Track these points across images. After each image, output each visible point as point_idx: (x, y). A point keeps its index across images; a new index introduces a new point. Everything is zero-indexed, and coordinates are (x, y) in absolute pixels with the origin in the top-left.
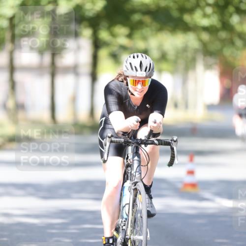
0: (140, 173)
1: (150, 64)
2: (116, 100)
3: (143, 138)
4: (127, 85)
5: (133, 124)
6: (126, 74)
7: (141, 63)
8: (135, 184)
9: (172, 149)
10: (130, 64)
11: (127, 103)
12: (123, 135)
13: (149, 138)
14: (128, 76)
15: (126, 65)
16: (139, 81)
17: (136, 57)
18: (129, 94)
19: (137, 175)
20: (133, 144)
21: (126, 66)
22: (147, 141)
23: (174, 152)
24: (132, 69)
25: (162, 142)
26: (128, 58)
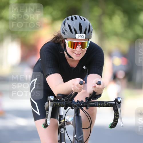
1: (89, 26)
4: (65, 47)
9: (116, 111)
13: (90, 100)
14: (66, 39)
15: (64, 26)
18: (66, 56)
21: (64, 28)
24: (71, 31)
25: (103, 104)
26: (66, 20)
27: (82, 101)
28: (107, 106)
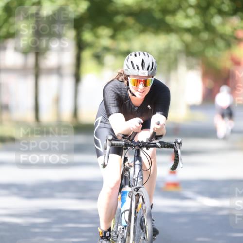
0: (142, 178)
1: (153, 63)
2: (116, 102)
3: (145, 141)
4: (128, 85)
5: (135, 125)
6: (127, 73)
7: (143, 61)
8: (137, 189)
9: (176, 152)
10: (132, 62)
11: (128, 105)
12: (123, 137)
13: (151, 141)
14: (129, 76)
15: (127, 63)
16: (140, 81)
17: (137, 55)
18: (130, 94)
19: (139, 180)
20: (134, 147)
21: (127, 65)
22: (149, 143)
23: (178, 155)
24: (134, 68)
25: (164, 145)
26: (130, 56)
27: (142, 142)
28: (168, 148)
